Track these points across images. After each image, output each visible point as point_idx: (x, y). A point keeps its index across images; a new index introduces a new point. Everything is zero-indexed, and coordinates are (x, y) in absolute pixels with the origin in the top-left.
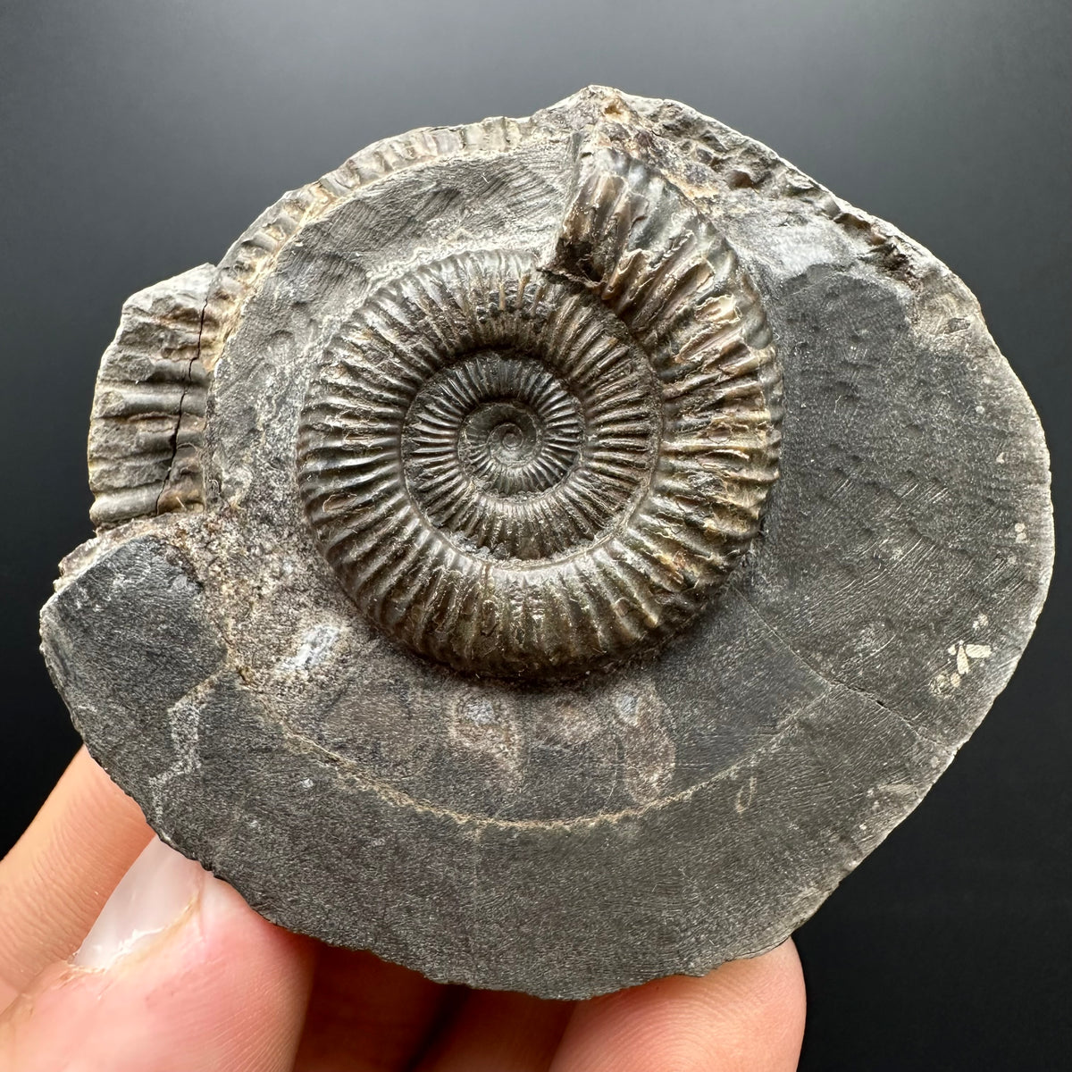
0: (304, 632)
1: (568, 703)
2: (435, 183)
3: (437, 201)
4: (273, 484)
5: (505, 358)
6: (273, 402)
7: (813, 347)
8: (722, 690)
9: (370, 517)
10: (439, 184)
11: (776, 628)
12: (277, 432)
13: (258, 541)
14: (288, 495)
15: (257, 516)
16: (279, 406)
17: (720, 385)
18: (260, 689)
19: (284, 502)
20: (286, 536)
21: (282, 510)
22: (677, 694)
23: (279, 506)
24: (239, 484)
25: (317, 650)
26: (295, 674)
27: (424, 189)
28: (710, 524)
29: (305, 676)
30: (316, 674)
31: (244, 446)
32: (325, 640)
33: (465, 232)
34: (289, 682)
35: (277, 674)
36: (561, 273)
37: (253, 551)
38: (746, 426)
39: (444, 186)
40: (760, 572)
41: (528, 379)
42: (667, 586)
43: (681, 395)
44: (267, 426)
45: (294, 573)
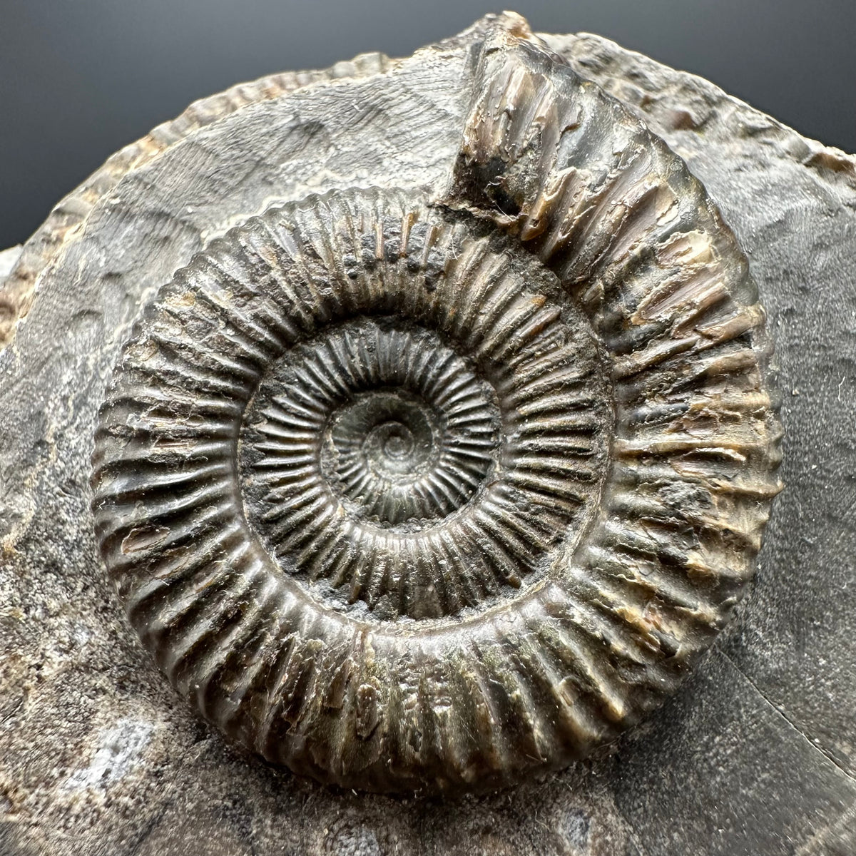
0: (101, 731)
1: (487, 830)
2: (291, 117)
3: (295, 137)
4: (64, 516)
5: (386, 329)
6: (70, 403)
7: (802, 314)
8: (711, 803)
9: (188, 560)
10: (297, 116)
11: (782, 708)
12: (73, 443)
13: (40, 598)
14: (84, 532)
15: (40, 562)
16: (78, 408)
17: (698, 354)
18: (34, 820)
19: (78, 543)
20: (79, 590)
21: (76, 552)
22: (646, 811)
23: (70, 547)
24: (17, 517)
25: (120, 758)
26: (85, 795)
27: (278, 124)
28: (697, 558)
29: (100, 799)
30: (118, 795)
31: (27, 464)
32: (132, 742)
33: (330, 174)
34: (77, 809)
35: (60, 796)
36: (461, 206)
37: (32, 612)
38: (738, 414)
39: (303, 119)
40: (753, 627)
41: (419, 357)
42: (635, 656)
43: (643, 371)
44: (59, 437)
45: (89, 643)
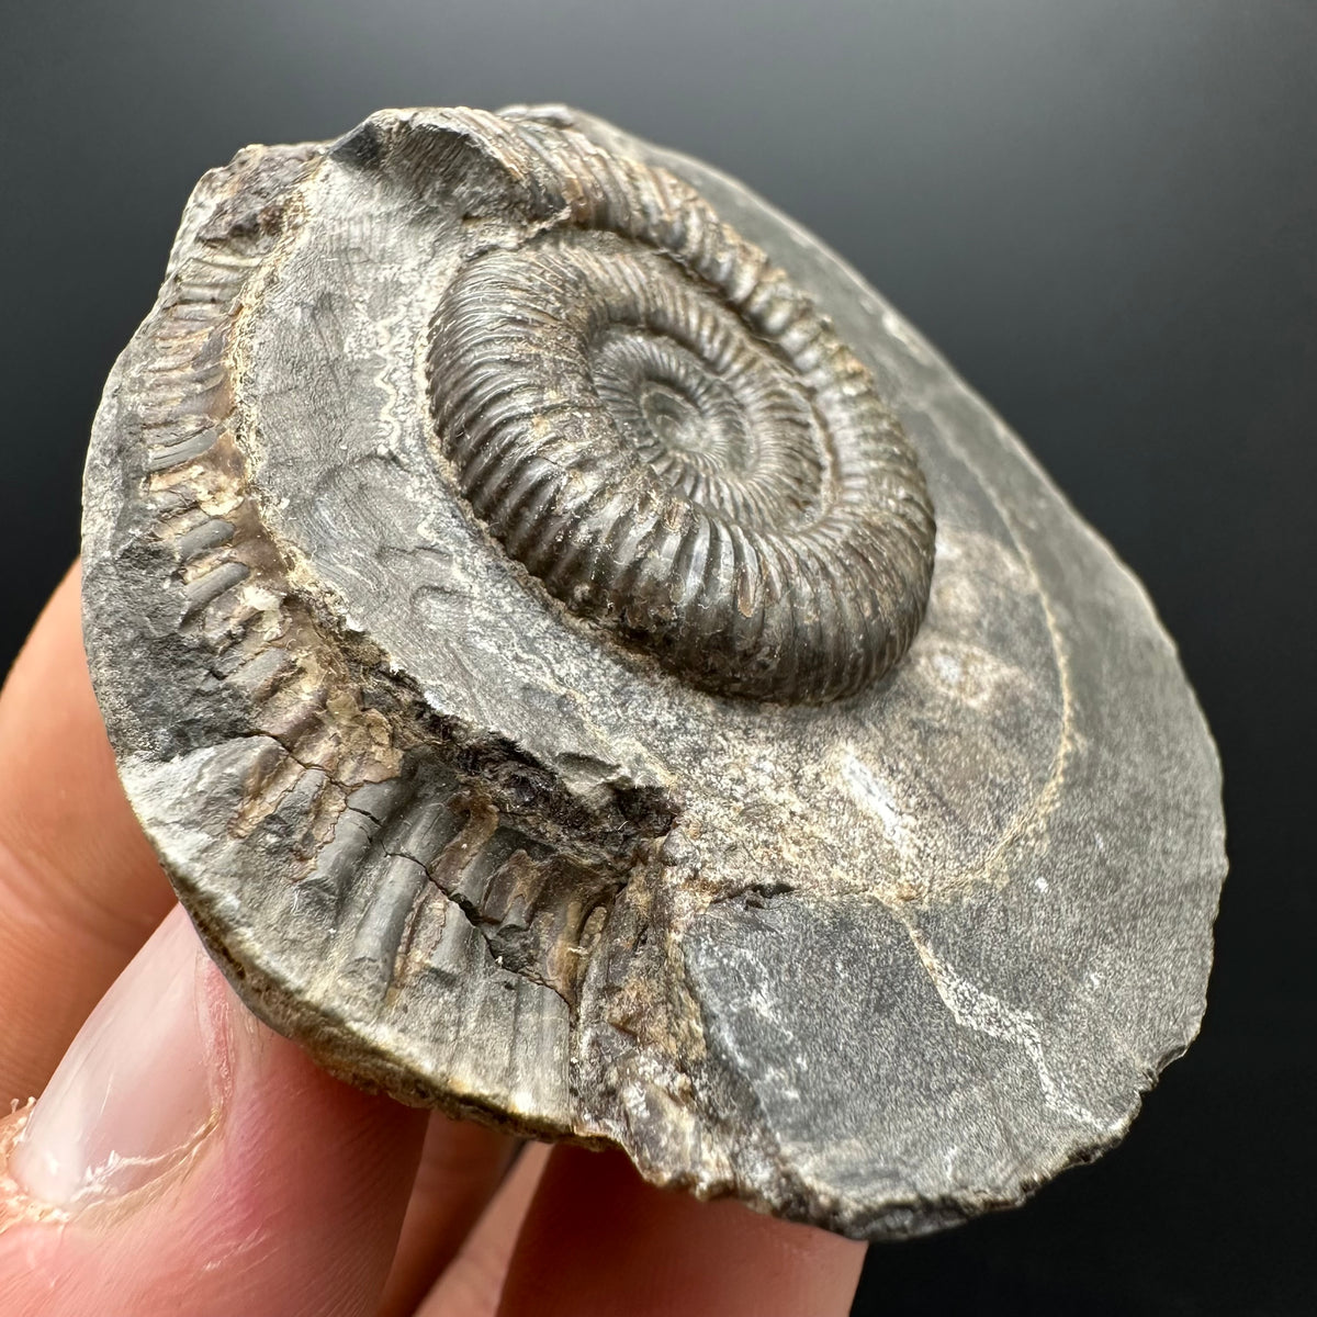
0: (854, 792)
2: (298, 309)
3: (324, 321)
4: (649, 718)
6: (525, 656)
10: (302, 304)
12: (574, 671)
13: (726, 782)
14: (670, 707)
15: (690, 762)
16: (534, 651)
18: (927, 884)
19: (683, 720)
20: (724, 743)
21: (689, 726)
23: (681, 727)
24: (638, 759)
25: (876, 791)
26: (907, 831)
27: (296, 323)
29: (911, 821)
30: (908, 806)
31: (579, 726)
32: (863, 776)
34: (920, 843)
35: (907, 852)
37: (738, 796)
39: (310, 300)
44: (561, 681)
45: (775, 763)
